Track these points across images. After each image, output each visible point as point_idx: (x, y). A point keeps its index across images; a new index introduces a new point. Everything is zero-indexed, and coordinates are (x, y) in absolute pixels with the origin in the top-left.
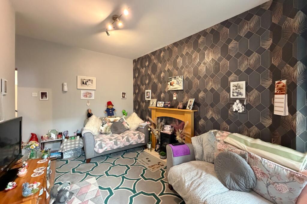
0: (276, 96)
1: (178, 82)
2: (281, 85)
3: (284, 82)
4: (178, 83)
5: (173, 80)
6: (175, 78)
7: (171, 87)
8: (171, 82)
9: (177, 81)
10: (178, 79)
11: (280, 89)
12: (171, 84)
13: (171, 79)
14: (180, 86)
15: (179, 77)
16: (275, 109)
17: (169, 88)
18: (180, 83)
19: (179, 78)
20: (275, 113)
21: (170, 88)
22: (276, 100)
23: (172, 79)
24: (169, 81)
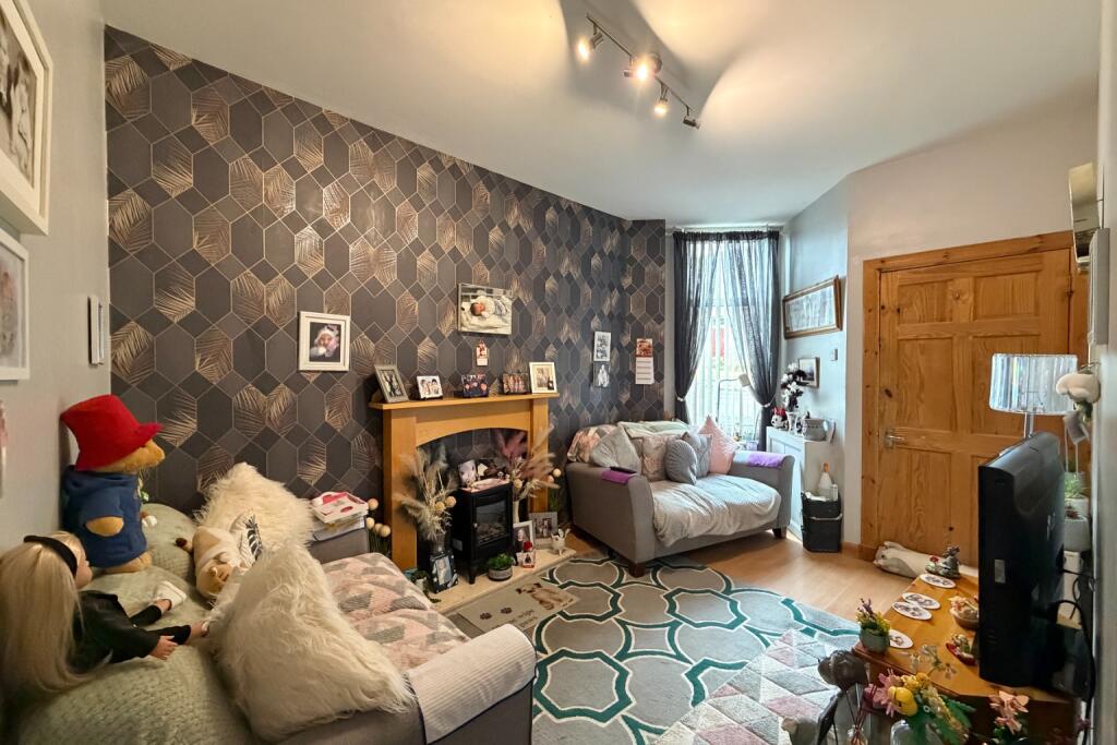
0: (638, 359)
1: (499, 308)
2: (645, 345)
3: (650, 341)
4: (498, 312)
5: (482, 298)
6: (490, 291)
7: (475, 320)
8: (473, 301)
9: (496, 304)
10: (499, 298)
11: (645, 350)
12: (473, 311)
13: (475, 290)
14: (506, 322)
15: (505, 293)
16: (637, 376)
17: (466, 323)
18: (504, 311)
19: (503, 297)
20: (638, 382)
21: (471, 323)
22: (638, 365)
23: (479, 292)
24: (467, 297)
